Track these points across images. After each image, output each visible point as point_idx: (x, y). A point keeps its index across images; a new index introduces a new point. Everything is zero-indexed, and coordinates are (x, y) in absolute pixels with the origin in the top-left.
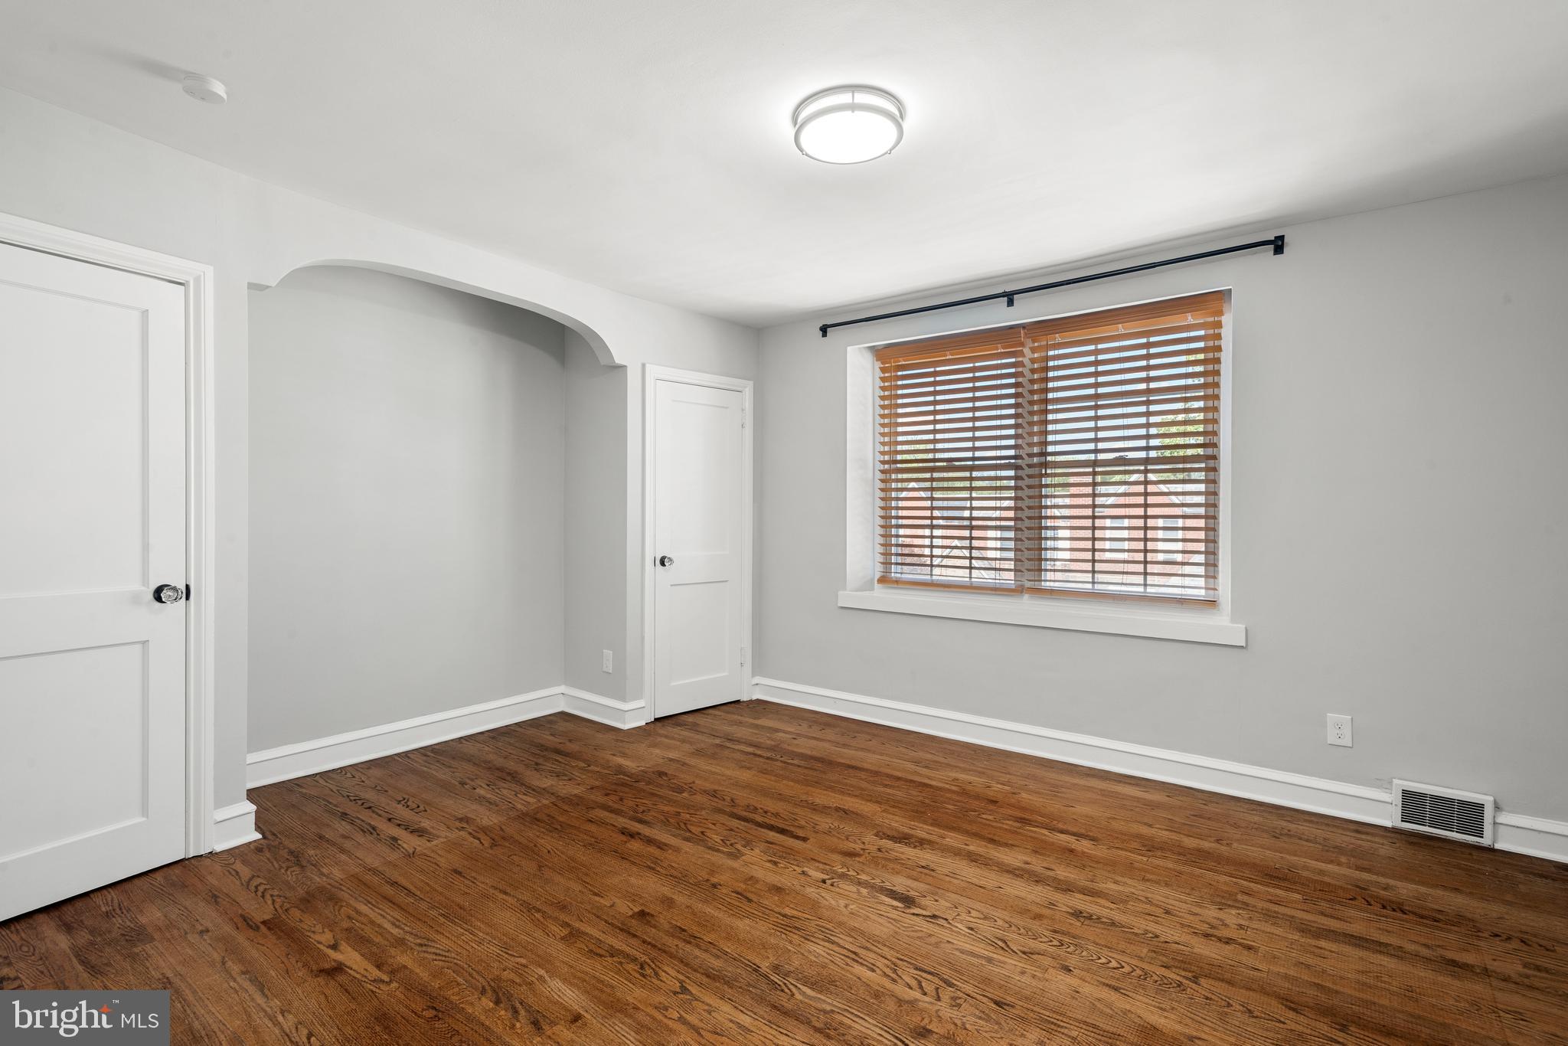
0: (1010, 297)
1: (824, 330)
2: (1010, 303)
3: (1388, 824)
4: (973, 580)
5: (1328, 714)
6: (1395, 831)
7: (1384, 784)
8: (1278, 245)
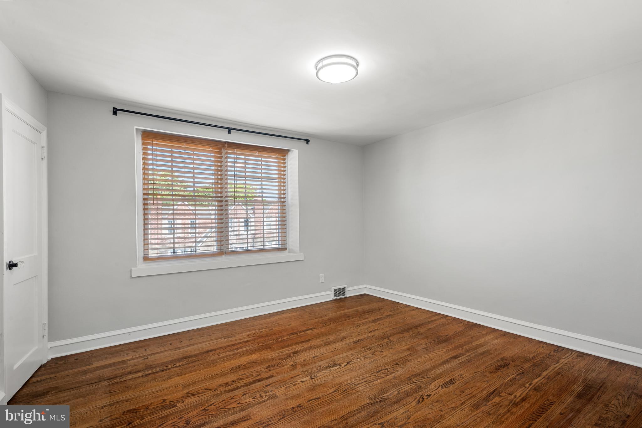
0: (230, 130)
1: (115, 111)
2: (229, 132)
3: (332, 299)
4: (197, 252)
5: (320, 275)
6: (333, 300)
7: (329, 289)
8: (308, 141)
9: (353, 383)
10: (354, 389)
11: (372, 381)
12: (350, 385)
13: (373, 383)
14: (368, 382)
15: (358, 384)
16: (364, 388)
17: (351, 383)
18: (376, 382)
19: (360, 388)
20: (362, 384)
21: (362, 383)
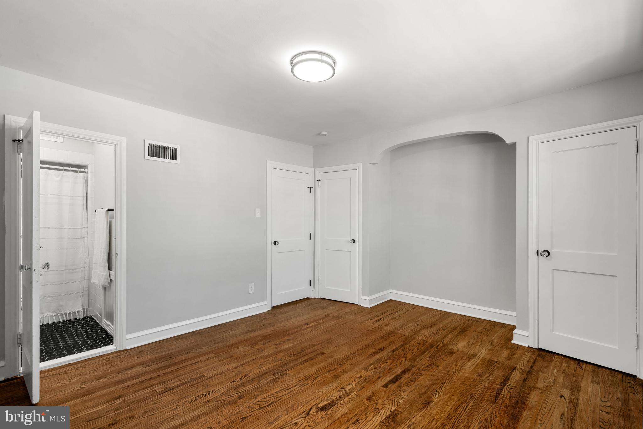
9: (300, 386)
10: (300, 381)
11: (281, 390)
12: (303, 384)
13: (281, 389)
14: (286, 389)
15: (295, 386)
16: (290, 383)
17: (302, 386)
18: (278, 389)
19: (294, 382)
20: (292, 386)
21: (292, 388)
